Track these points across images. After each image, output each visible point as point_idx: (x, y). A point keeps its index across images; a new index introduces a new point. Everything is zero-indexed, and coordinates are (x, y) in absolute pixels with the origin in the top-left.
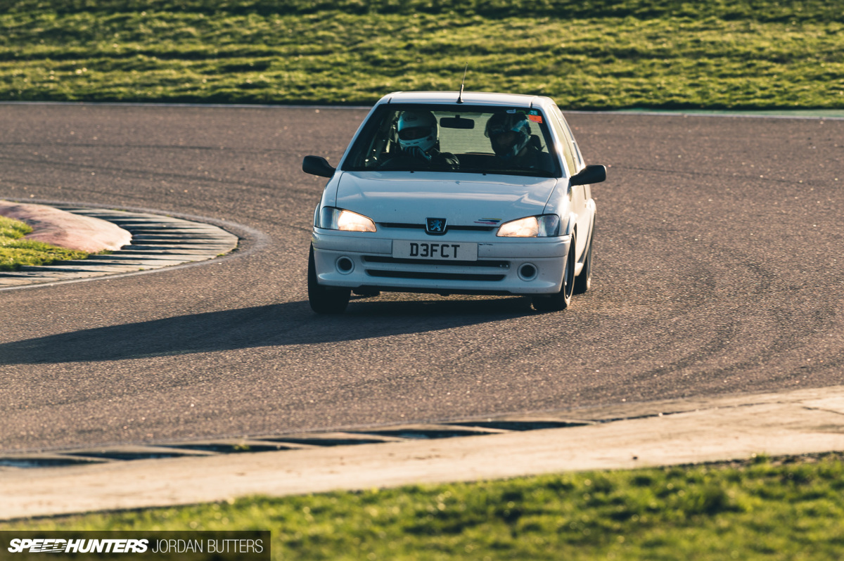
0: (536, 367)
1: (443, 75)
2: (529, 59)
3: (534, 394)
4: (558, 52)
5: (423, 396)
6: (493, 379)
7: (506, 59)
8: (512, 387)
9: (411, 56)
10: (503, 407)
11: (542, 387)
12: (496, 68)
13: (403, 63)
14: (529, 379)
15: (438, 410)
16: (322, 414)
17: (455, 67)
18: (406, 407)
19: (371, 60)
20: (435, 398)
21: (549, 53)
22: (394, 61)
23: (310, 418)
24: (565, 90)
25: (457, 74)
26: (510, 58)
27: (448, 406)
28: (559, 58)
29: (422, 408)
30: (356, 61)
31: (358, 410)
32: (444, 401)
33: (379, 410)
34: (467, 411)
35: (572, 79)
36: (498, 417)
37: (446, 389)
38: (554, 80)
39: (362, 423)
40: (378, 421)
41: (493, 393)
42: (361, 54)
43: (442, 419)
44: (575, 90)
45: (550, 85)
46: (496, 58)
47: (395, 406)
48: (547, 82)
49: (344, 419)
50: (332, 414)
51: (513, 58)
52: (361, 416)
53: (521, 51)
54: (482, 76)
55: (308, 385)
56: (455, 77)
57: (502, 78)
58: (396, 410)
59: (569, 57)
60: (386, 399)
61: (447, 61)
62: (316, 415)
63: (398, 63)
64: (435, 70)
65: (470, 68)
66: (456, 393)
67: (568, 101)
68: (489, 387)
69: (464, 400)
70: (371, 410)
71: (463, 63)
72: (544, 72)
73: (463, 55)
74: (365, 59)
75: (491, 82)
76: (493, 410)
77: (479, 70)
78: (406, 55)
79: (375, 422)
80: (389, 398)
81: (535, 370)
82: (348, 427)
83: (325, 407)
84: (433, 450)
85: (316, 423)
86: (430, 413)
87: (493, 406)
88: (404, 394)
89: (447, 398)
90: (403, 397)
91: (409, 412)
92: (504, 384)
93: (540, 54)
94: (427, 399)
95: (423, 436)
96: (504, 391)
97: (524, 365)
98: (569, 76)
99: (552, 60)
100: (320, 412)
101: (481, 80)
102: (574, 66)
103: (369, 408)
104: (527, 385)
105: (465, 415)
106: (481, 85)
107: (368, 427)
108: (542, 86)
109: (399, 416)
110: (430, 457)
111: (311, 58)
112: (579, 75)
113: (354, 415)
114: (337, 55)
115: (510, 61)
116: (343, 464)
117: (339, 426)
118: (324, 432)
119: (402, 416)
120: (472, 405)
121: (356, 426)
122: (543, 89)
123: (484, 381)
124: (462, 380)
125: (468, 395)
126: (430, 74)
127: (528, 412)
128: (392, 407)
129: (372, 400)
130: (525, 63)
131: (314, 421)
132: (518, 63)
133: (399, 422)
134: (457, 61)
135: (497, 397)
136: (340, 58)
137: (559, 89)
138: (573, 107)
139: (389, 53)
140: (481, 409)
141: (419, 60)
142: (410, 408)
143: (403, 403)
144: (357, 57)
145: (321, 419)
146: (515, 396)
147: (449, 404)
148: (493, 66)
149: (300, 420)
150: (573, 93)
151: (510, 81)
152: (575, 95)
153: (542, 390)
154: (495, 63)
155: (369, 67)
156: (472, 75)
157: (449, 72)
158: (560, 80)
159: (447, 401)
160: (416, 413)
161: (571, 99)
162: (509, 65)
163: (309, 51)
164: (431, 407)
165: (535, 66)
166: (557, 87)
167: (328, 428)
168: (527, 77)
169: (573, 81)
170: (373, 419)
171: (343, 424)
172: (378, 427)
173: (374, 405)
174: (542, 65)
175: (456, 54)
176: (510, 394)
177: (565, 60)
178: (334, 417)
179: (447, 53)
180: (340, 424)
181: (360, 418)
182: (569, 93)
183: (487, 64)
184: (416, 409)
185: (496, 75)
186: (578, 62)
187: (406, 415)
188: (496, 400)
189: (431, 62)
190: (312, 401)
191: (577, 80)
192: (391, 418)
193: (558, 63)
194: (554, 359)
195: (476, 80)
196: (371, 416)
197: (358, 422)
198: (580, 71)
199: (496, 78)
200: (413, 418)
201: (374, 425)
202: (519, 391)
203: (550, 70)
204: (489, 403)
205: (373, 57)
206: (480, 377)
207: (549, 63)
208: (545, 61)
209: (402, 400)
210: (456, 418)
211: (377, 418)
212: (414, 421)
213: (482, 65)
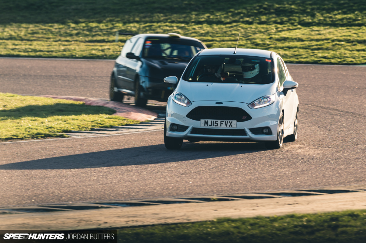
0: (333, 168)
1: (285, 50)
2: (321, 44)
3: (334, 179)
4: (333, 41)
5: (287, 179)
6: (316, 173)
7: (311, 43)
8: (324, 177)
9: (271, 42)
10: (322, 184)
11: (337, 176)
12: (307, 47)
13: (268, 45)
14: (331, 173)
15: (295, 185)
16: (246, 186)
17: (290, 46)
18: (281, 184)
19: (255, 43)
20: (293, 180)
21: (329, 41)
22: (264, 44)
23: (241, 188)
24: (336, 56)
25: (291, 50)
26: (313, 43)
27: (299, 184)
28: (334, 43)
29: (288, 184)
30: (248, 44)
31: (261, 185)
32: (296, 181)
33: (270, 185)
34: (307, 186)
35: (340, 52)
36: (321, 188)
37: (296, 177)
38: (332, 52)
39: (264, 190)
40: (270, 189)
41: (316, 178)
42: (250, 41)
43: (297, 188)
44: (341, 56)
45: (330, 54)
46: (307, 43)
47: (276, 183)
48: (329, 53)
49: (255, 188)
50: (251, 186)
51: (314, 43)
52: (262, 187)
53: (317, 40)
54: (301, 50)
55: (238, 175)
56: (290, 51)
57: (310, 51)
58: (277, 185)
59: (338, 43)
60: (272, 181)
61: (287, 44)
62: (244, 187)
63: (266, 45)
64: (282, 48)
65: (296, 47)
66: (301, 178)
67: (337, 61)
68: (315, 176)
69: (305, 181)
70: (267, 185)
71: (293, 45)
72: (327, 49)
73: (293, 42)
74: (253, 43)
75: (305, 53)
76: (318, 185)
77: (300, 48)
78: (269, 41)
79: (269, 189)
80: (273, 180)
81: (333, 170)
82: (257, 191)
83: (247, 184)
84: (295, 201)
85: (244, 190)
86: (292, 186)
87: (317, 184)
88: (279, 179)
89: (298, 180)
90: (279, 180)
91: (282, 186)
92: (321, 175)
93: (326, 41)
94: (289, 181)
95: (290, 195)
96: (321, 178)
97: (328, 167)
98: (338, 51)
99: (331, 44)
100: (245, 186)
101: (301, 52)
102: (340, 46)
103: (265, 184)
104: (330, 176)
105: (307, 187)
106: (301, 54)
107: (266, 192)
108: (326, 55)
109: (278, 187)
110: (294, 204)
111: (230, 43)
112: (343, 51)
113: (260, 187)
114: (240, 41)
115: (313, 44)
116: (258, 206)
117: (254, 191)
118: (248, 193)
119: (280, 187)
120: (309, 183)
121: (261, 191)
122: (327, 56)
123: (312, 174)
124: (303, 173)
125: (306, 179)
126: (280, 49)
127: (333, 186)
128: (275, 184)
129: (266, 181)
130: (320, 45)
131: (243, 189)
132: (317, 45)
133: (279, 190)
134: (291, 44)
135: (318, 180)
136: (242, 43)
137: (334, 56)
138: (340, 63)
139: (262, 41)
140: (313, 185)
141: (275, 44)
142: (282, 184)
143: (279, 182)
144: (249, 42)
145: (246, 188)
146: (326, 180)
147: (299, 183)
148: (306, 46)
149: (237, 188)
150: (340, 58)
151: (313, 53)
152: (341, 59)
153: (337, 177)
154: (307, 45)
155: (254, 46)
156: (298, 50)
157: (288, 49)
158: (334, 52)
159: (298, 182)
160: (285, 186)
161: (339, 60)
162: (313, 46)
163: (229, 40)
164: (291, 184)
165: (323, 46)
166: (333, 55)
167: (250, 192)
168: (320, 51)
169: (340, 53)
170: (268, 188)
171: (256, 190)
172: (271, 191)
173: (267, 183)
174: (326, 46)
175: (291, 41)
176: (324, 179)
177: (336, 44)
178: (251, 187)
179: (286, 41)
180: (254, 190)
181: (262, 188)
182: (338, 58)
183: (304, 46)
184: (285, 184)
185: (307, 50)
186: (342, 45)
187: (282, 187)
188: (318, 181)
189: (280, 44)
190: (241, 181)
191: (341, 52)
192: (275, 188)
193: (333, 45)
194: (340, 165)
195: (299, 52)
196: (267, 187)
197: (262, 190)
198: (342, 48)
199: (307, 51)
200: (285, 188)
201: (269, 191)
202: (328, 178)
203: (329, 48)
204: (316, 183)
205: (256, 42)
206: (310, 172)
207: (330, 45)
208: (328, 44)
209: (279, 181)
210: (303, 188)
211: (270, 188)
212: (285, 190)
213: (301, 46)
